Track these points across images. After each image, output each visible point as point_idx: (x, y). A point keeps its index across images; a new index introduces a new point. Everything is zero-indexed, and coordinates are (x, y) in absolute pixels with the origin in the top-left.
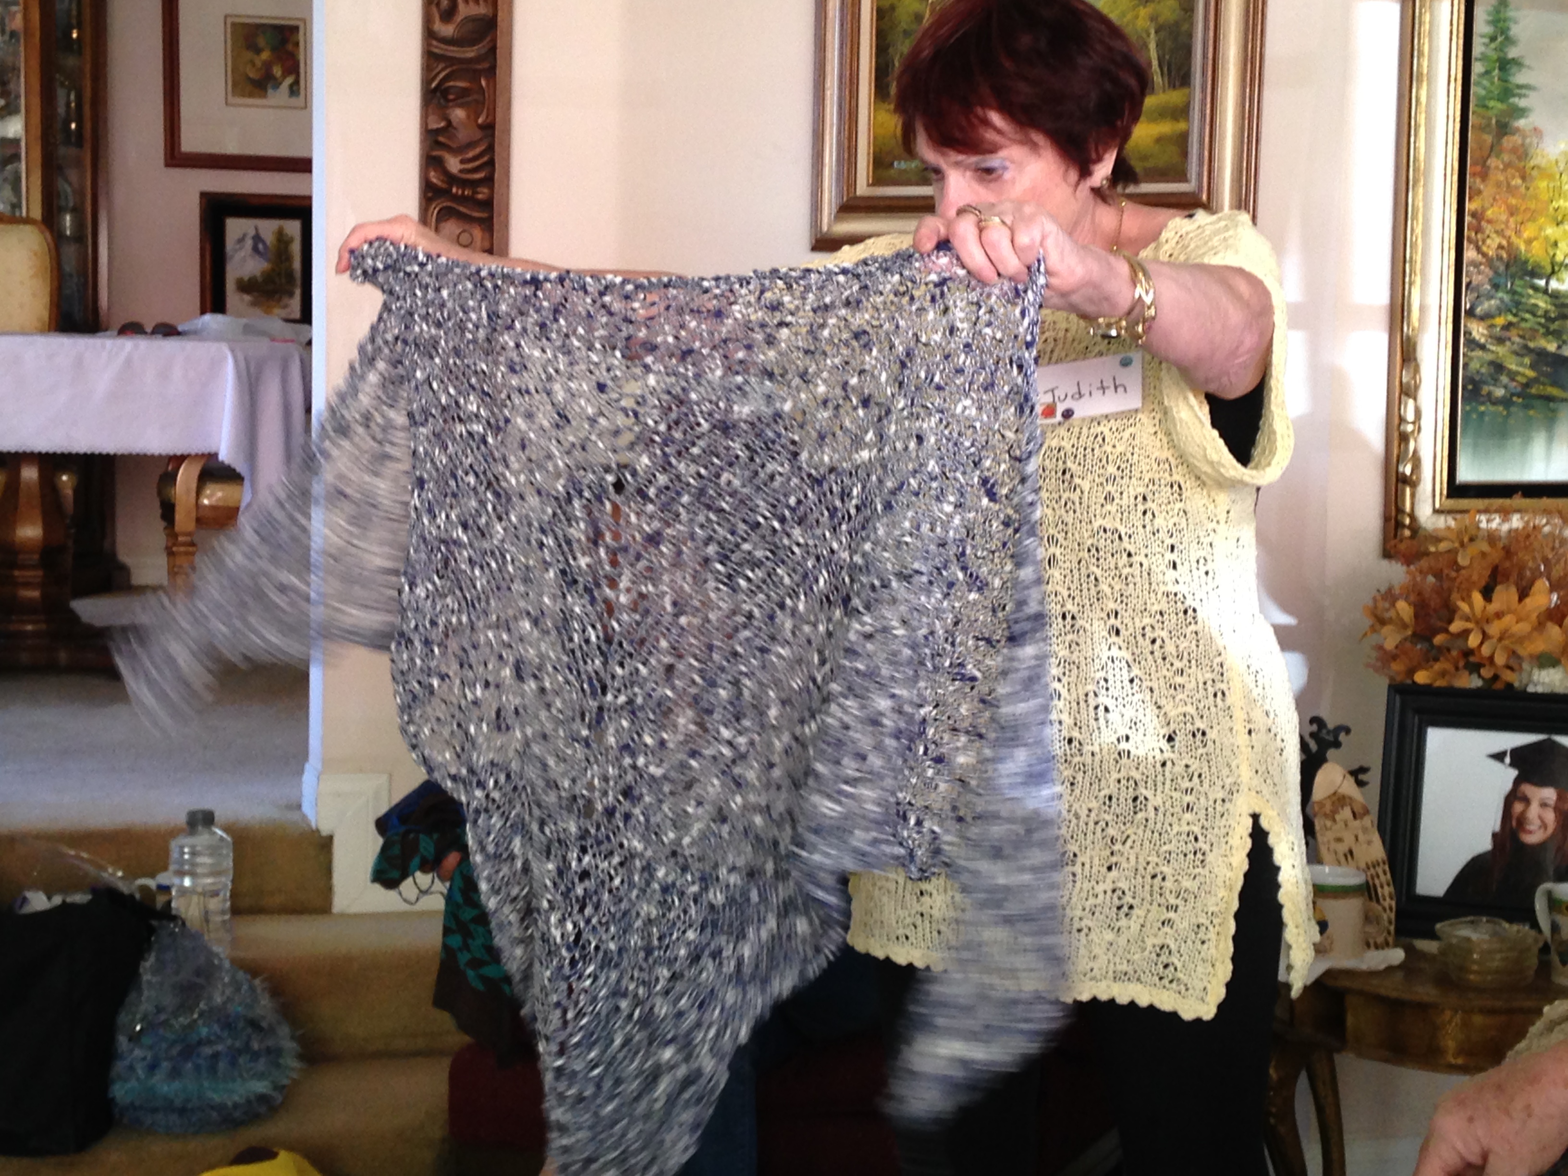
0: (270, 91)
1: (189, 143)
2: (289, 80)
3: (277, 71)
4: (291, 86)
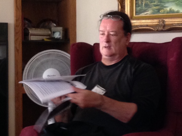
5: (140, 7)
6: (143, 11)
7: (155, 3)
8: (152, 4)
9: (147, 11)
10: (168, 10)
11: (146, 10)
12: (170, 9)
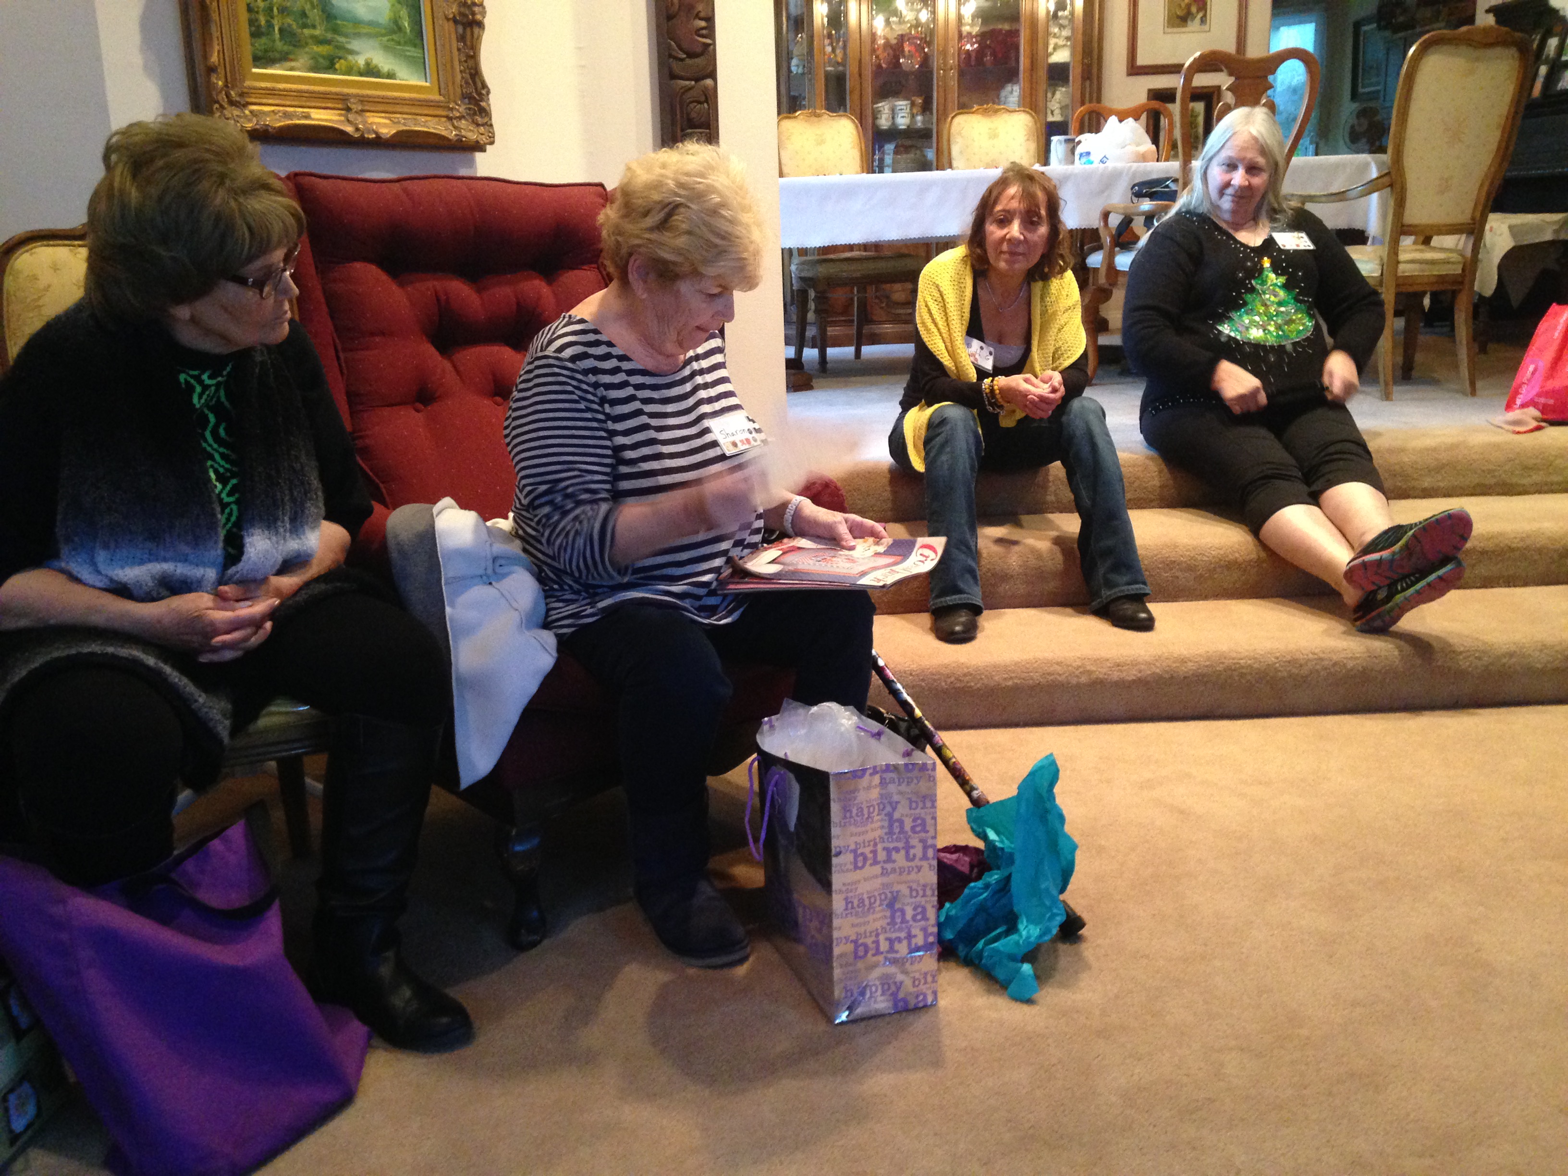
0: (1189, 22)
1: (1141, 61)
2: (1201, 15)
3: (1194, 9)
4: (1202, 18)
5: (264, 40)
6: (277, 55)
7: (317, 32)
8: (306, 32)
9: (291, 57)
10: (362, 66)
11: (287, 53)
12: (368, 64)
